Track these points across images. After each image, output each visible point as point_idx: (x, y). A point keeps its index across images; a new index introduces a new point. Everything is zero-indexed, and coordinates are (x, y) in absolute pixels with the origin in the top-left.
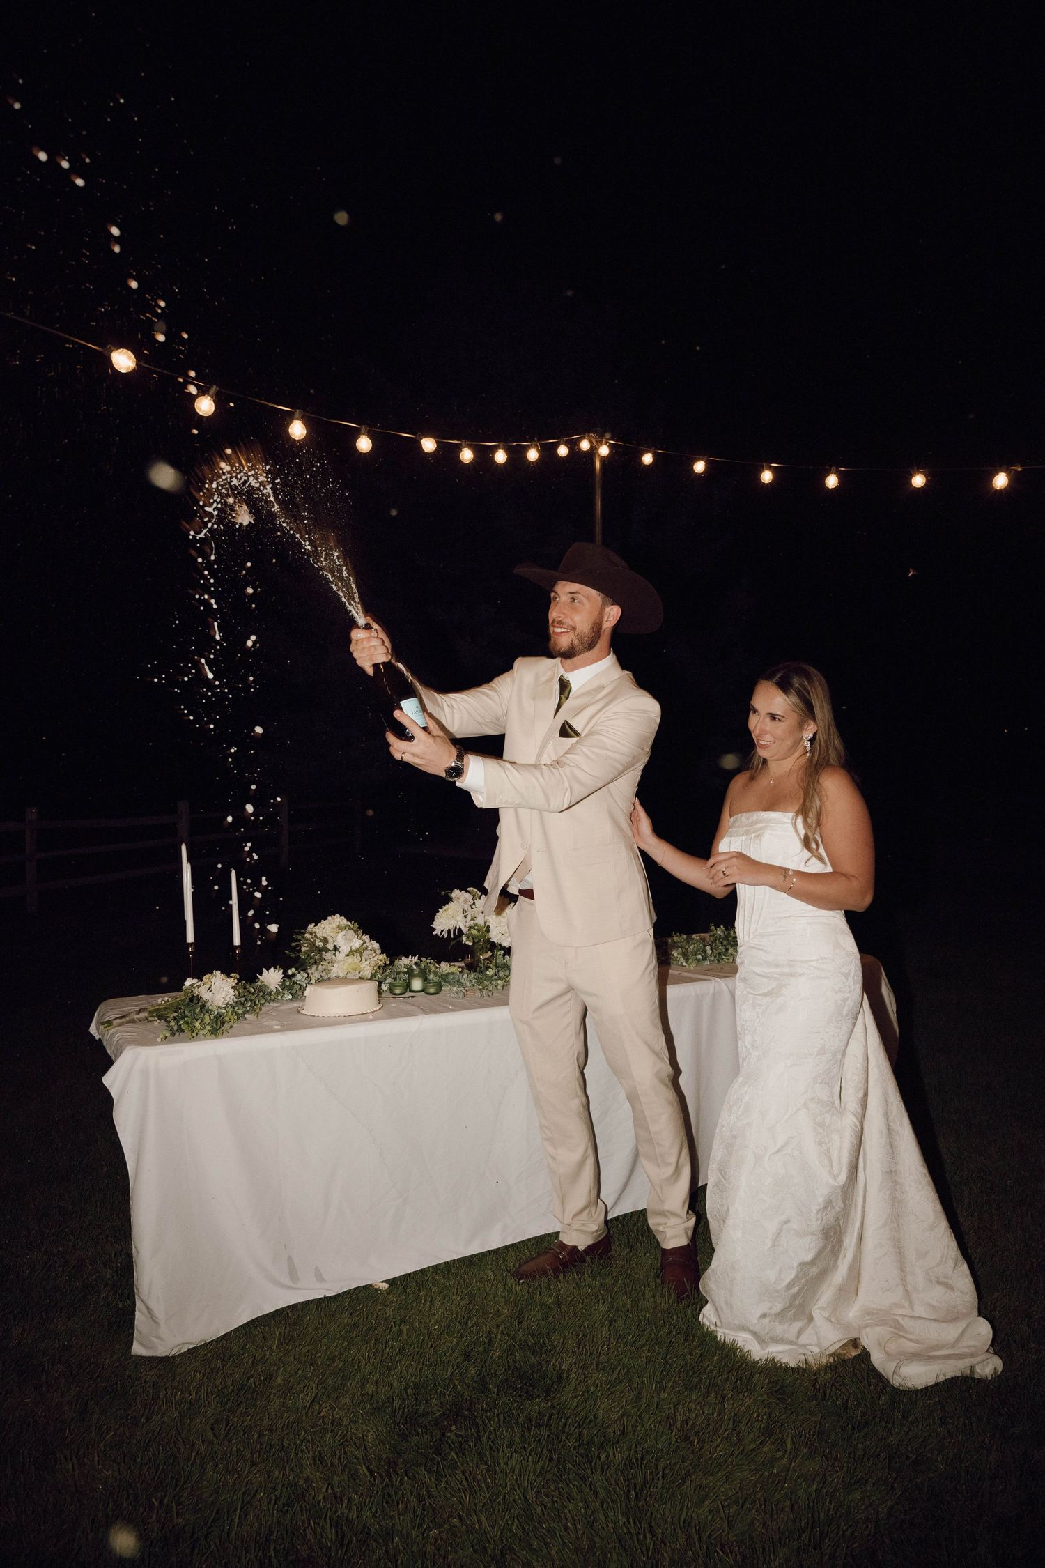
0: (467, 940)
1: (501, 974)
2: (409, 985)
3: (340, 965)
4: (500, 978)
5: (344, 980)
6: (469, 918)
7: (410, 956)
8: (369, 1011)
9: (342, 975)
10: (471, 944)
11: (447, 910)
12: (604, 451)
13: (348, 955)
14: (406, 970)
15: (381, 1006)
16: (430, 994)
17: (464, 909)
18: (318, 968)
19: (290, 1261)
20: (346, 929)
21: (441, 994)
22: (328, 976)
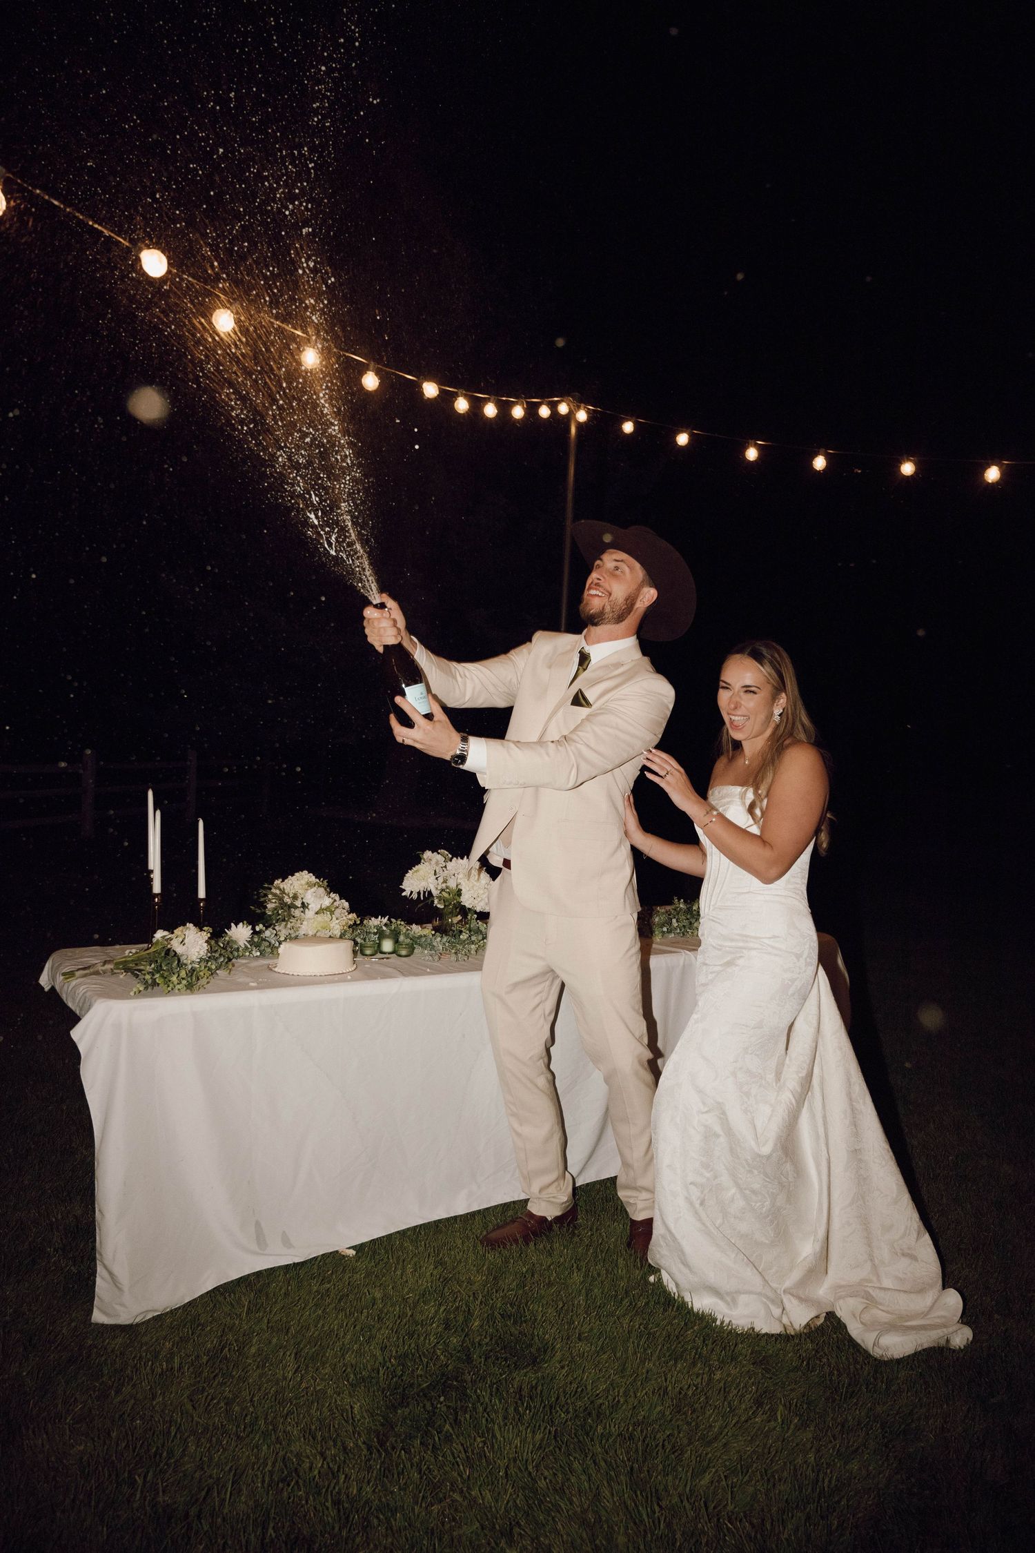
0: (438, 903)
1: (473, 938)
2: (379, 945)
3: (309, 923)
4: (473, 943)
5: (315, 939)
6: (441, 880)
7: (380, 917)
8: (344, 972)
9: (311, 933)
10: (442, 907)
11: (416, 871)
12: (582, 416)
13: (317, 913)
14: (376, 931)
15: (355, 966)
16: (400, 956)
17: (435, 871)
18: (286, 925)
19: (258, 1224)
20: (315, 886)
21: (412, 956)
22: (297, 934)
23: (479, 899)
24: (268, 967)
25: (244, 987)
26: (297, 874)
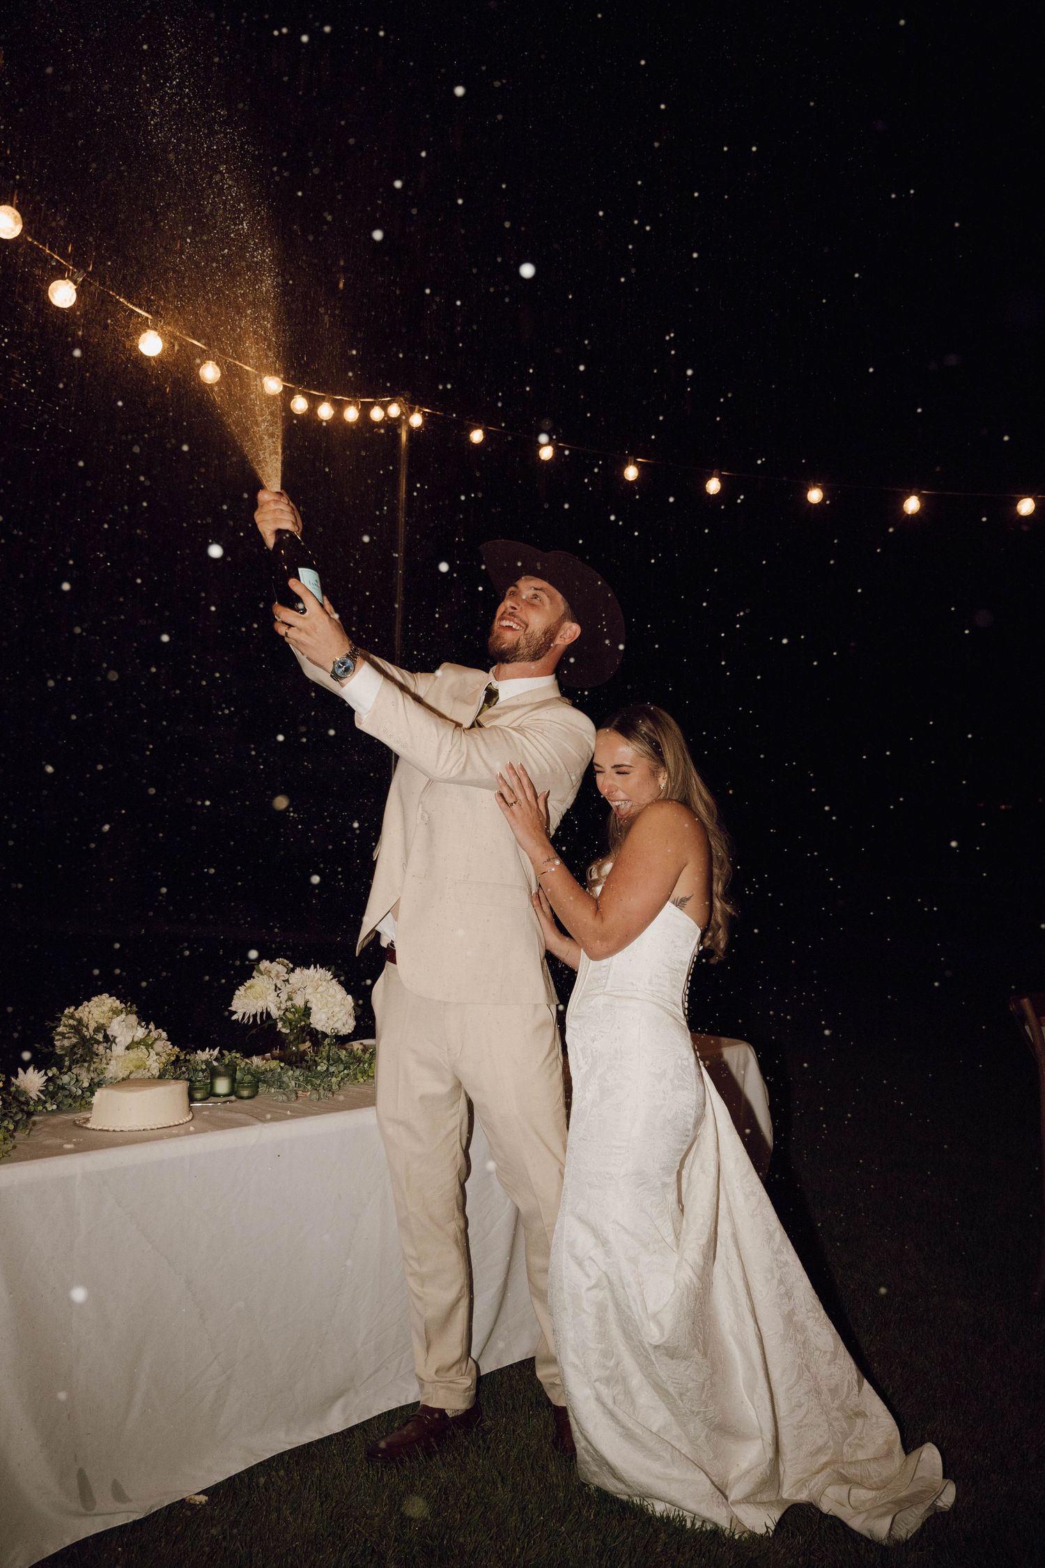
0: (283, 1027)
1: (332, 1069)
2: (212, 1085)
3: (118, 1062)
4: (332, 1074)
5: (125, 1082)
6: (284, 997)
7: (207, 1049)
8: (181, 1122)
9: (121, 1076)
10: (288, 1031)
11: (250, 987)
12: (416, 420)
13: (128, 1048)
14: (204, 1067)
15: (191, 1114)
16: (242, 1098)
17: (276, 986)
18: (90, 1066)
19: (82, 1476)
20: (122, 1012)
21: (256, 1097)
22: (102, 1077)
23: (335, 1019)
24: (75, 1124)
25: (58, 1152)
26: (95, 999)
